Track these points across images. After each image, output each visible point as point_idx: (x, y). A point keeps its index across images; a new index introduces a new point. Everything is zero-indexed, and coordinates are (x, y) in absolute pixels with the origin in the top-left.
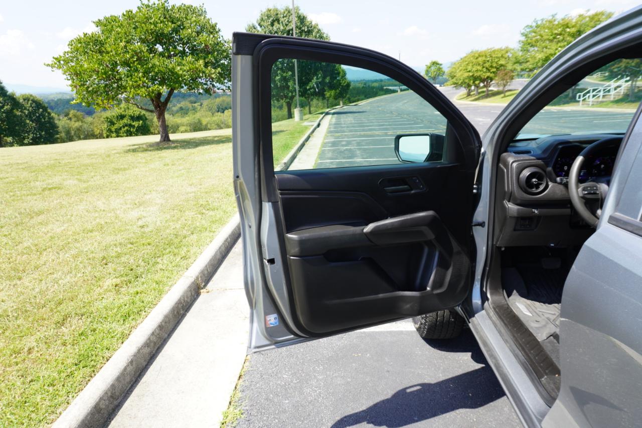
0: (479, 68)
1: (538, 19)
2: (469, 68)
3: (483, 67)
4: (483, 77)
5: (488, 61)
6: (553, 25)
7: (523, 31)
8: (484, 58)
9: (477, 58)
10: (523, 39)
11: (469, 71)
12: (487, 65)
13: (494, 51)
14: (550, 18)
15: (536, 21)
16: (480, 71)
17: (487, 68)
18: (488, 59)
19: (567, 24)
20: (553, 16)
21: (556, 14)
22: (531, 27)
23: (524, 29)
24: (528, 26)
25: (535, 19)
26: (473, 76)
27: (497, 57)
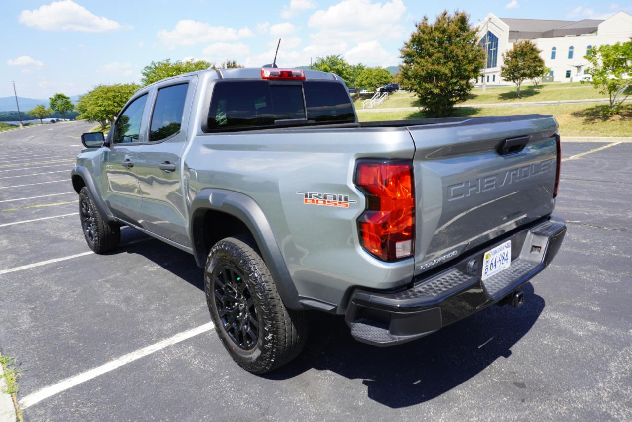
0: (110, 102)
1: (155, 62)
2: (100, 102)
3: (114, 102)
4: (115, 111)
5: (118, 96)
6: (168, 68)
7: (144, 71)
8: (113, 93)
9: (106, 93)
10: (145, 77)
11: (100, 106)
12: (117, 99)
13: (122, 87)
14: (165, 62)
15: (153, 63)
16: (112, 105)
17: (117, 103)
18: (117, 94)
19: (179, 68)
20: (167, 61)
21: (169, 60)
22: (150, 68)
23: (145, 69)
24: (147, 67)
25: (153, 62)
26: (105, 110)
27: (125, 93)
